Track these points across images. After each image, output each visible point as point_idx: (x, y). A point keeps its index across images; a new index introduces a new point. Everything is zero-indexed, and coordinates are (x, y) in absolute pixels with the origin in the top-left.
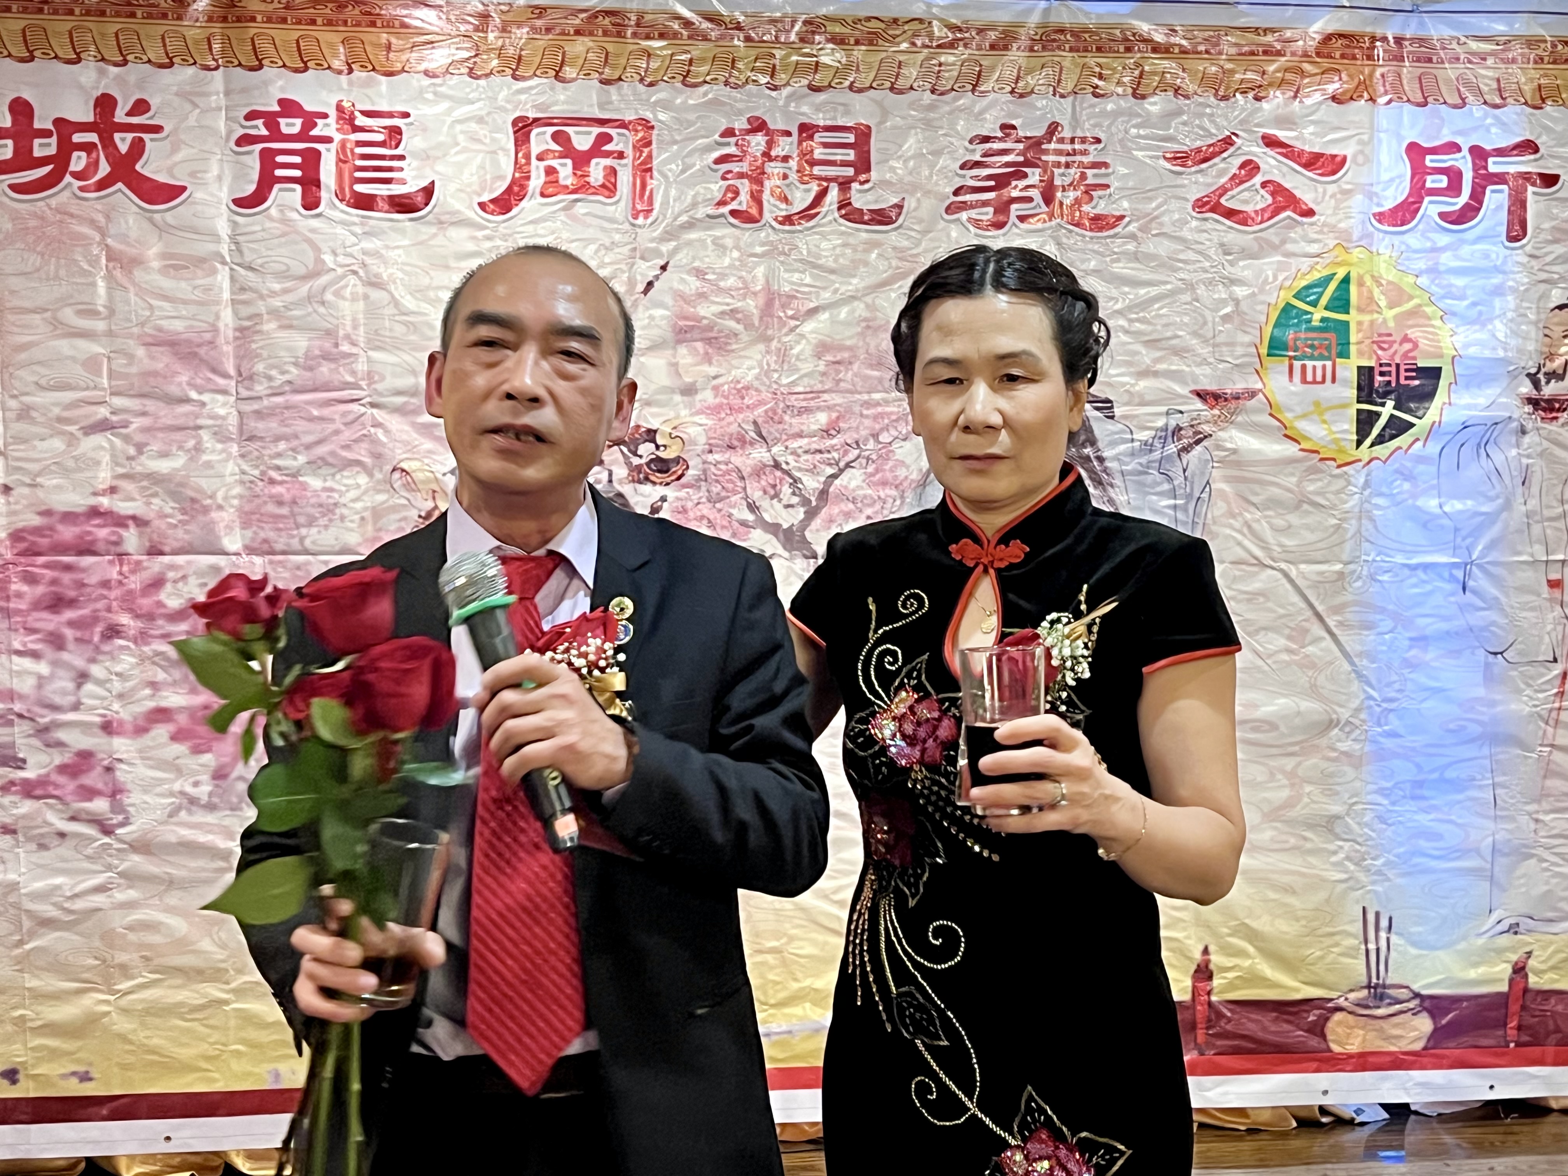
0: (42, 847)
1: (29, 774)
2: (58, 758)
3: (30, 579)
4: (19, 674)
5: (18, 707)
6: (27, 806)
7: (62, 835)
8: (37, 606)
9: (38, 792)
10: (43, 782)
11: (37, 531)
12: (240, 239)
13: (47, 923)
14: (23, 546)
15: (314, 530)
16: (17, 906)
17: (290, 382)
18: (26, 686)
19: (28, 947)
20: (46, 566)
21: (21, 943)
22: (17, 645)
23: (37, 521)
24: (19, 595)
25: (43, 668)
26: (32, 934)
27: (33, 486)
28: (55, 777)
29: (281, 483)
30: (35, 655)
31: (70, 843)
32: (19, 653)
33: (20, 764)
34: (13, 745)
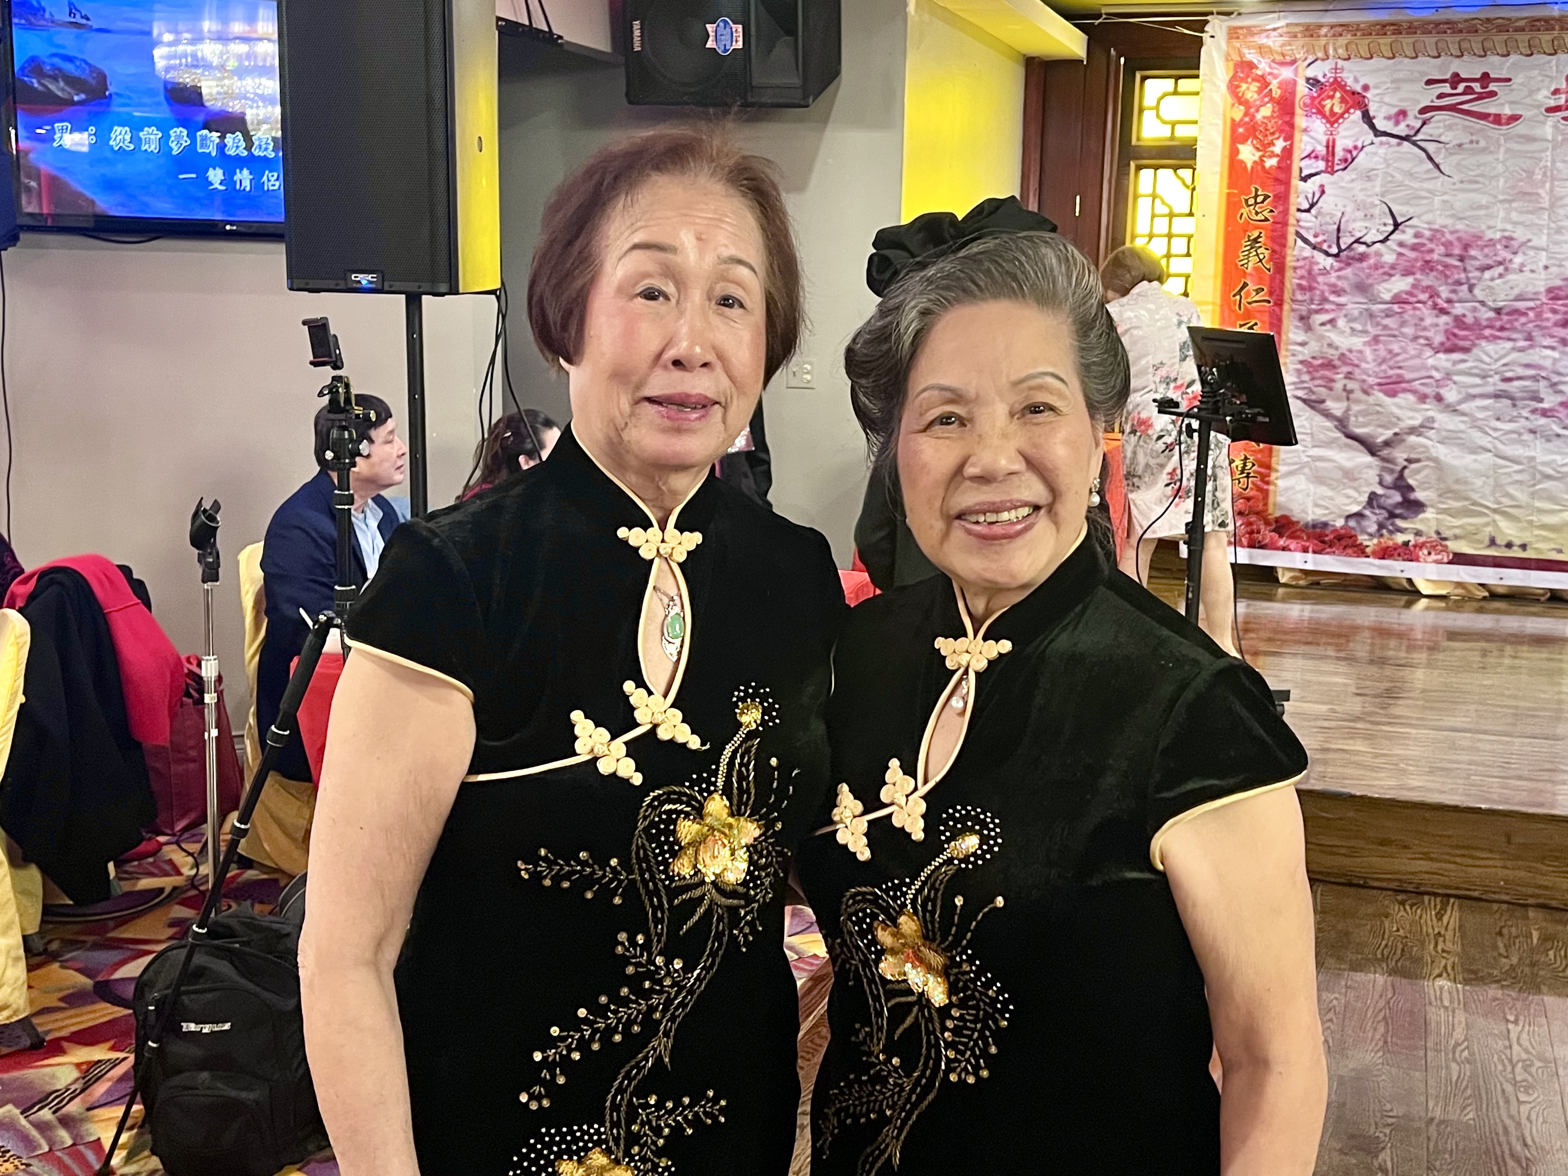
0: (1548, 441)
1: (1545, 405)
2: (1560, 399)
3: (1554, 311)
4: (1545, 357)
5: (1543, 374)
6: (1543, 421)
7: (1558, 436)
8: (1556, 324)
9: (1549, 414)
10: (1552, 410)
11: (1559, 288)
13: (1549, 477)
14: (1552, 295)
16: (1534, 468)
18: (1548, 363)
19: (1538, 487)
20: (1562, 305)
21: (1534, 485)
22: (1545, 343)
23: (1558, 283)
24: (1548, 319)
25: (1556, 354)
26: (1540, 482)
27: (1560, 266)
28: (1557, 408)
30: (1553, 348)
31: (1562, 440)
32: (1546, 347)
33: (1541, 400)
34: (1538, 391)
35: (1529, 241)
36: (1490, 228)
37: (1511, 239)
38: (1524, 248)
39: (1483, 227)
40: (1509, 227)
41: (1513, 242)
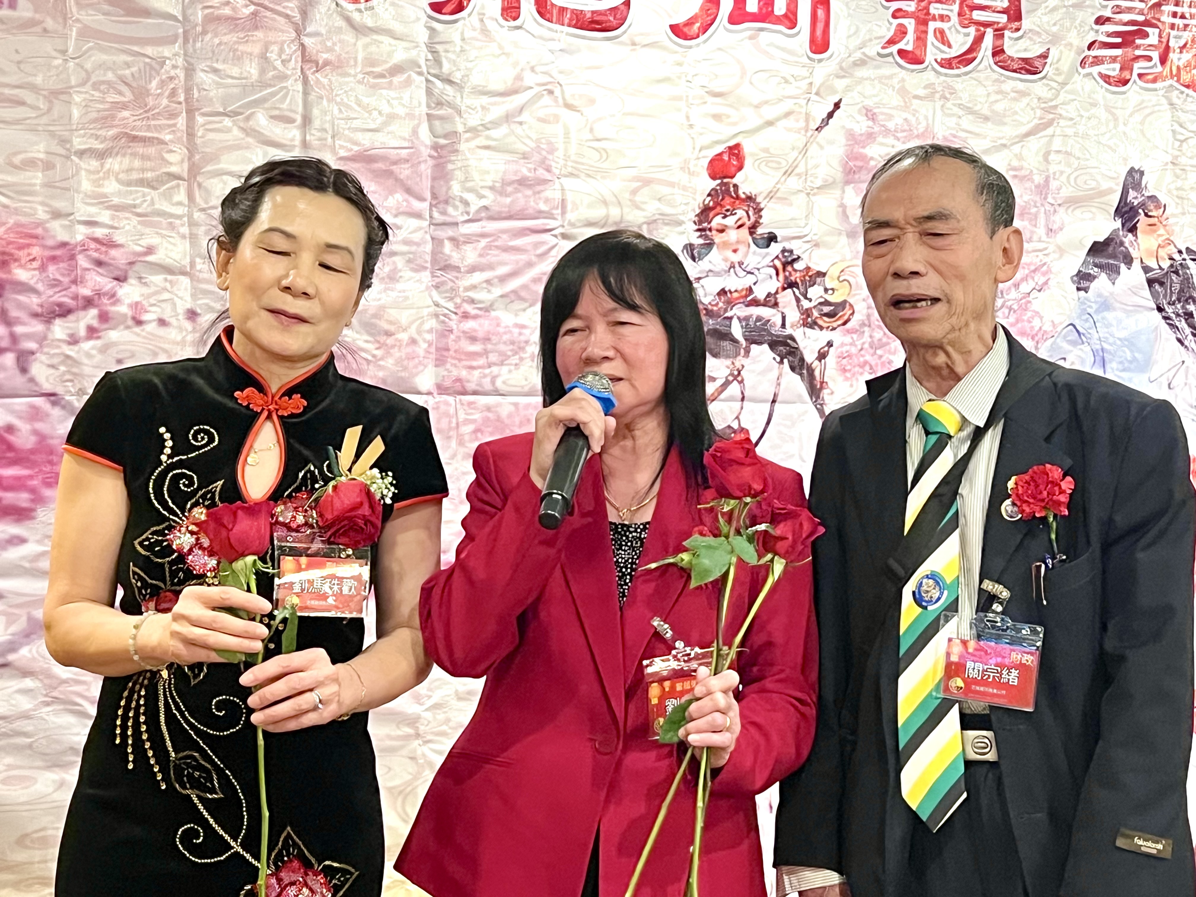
12: (439, 47)
15: (505, 369)
17: (486, 208)
29: (475, 317)
35: (150, 250)
36: (57, 215)
37: (110, 244)
38: (137, 267)
39: (42, 214)
40: (105, 217)
41: (113, 252)
